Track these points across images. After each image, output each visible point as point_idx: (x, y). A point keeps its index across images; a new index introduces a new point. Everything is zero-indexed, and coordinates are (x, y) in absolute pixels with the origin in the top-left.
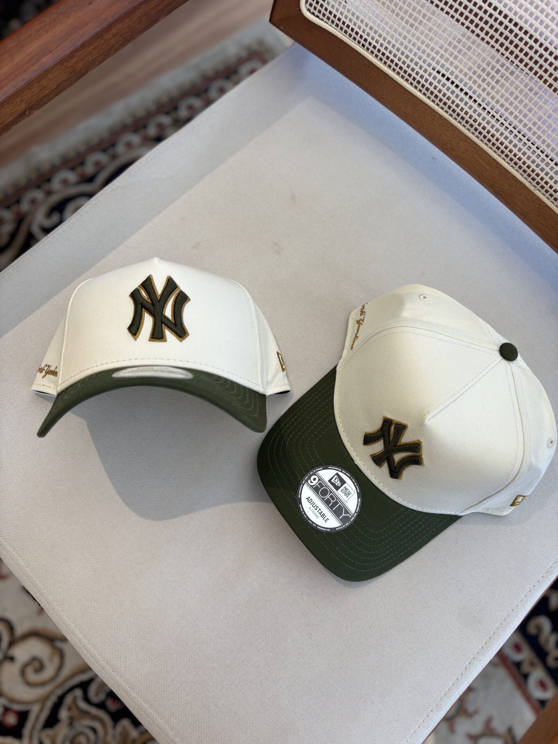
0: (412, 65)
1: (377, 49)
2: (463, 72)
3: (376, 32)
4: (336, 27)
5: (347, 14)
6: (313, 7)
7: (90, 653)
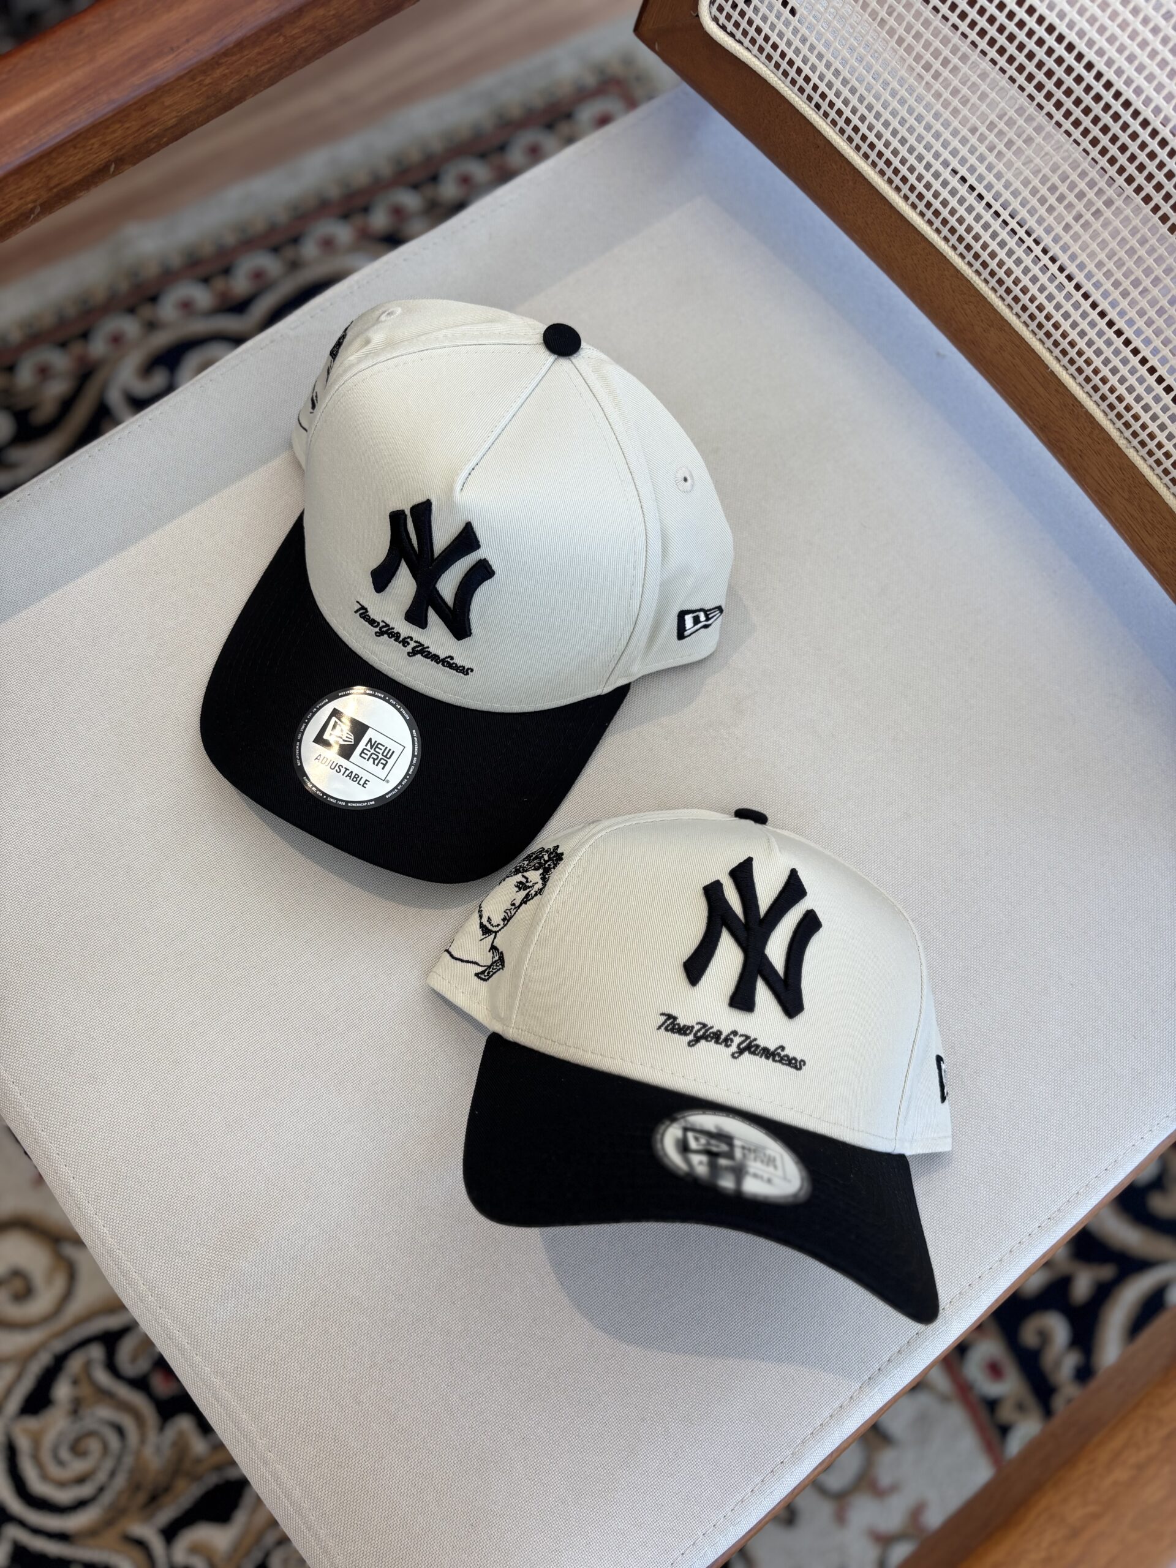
0: (912, 160)
1: (844, 117)
2: (1012, 189)
3: (845, 82)
4: (767, 62)
5: (792, 37)
6: (724, 13)
7: (120, 1267)
